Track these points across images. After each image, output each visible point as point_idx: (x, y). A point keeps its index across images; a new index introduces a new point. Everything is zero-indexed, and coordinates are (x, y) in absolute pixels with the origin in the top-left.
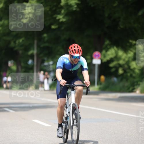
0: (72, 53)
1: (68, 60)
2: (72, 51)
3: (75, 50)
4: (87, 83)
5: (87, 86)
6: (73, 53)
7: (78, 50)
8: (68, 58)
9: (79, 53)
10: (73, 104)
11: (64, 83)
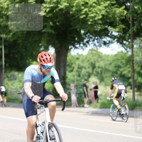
0: (43, 62)
1: (37, 71)
2: (44, 60)
3: (46, 58)
4: (65, 97)
5: (64, 101)
6: (45, 62)
7: (50, 58)
8: (36, 69)
9: (51, 62)
10: (49, 123)
11: (37, 100)
